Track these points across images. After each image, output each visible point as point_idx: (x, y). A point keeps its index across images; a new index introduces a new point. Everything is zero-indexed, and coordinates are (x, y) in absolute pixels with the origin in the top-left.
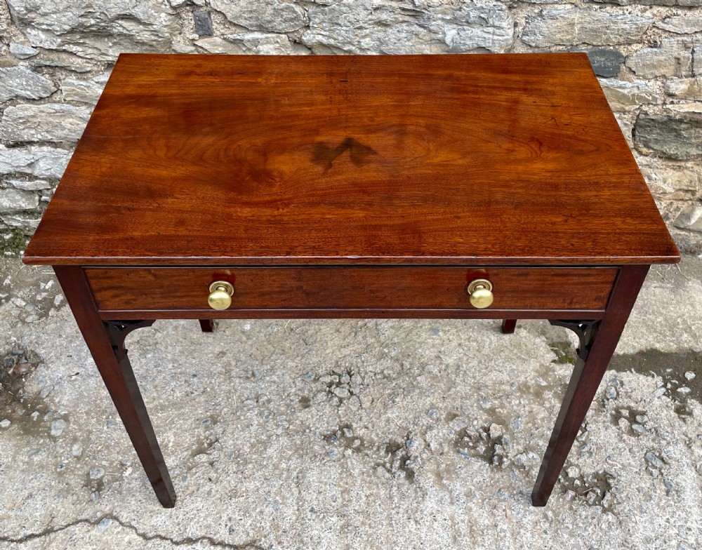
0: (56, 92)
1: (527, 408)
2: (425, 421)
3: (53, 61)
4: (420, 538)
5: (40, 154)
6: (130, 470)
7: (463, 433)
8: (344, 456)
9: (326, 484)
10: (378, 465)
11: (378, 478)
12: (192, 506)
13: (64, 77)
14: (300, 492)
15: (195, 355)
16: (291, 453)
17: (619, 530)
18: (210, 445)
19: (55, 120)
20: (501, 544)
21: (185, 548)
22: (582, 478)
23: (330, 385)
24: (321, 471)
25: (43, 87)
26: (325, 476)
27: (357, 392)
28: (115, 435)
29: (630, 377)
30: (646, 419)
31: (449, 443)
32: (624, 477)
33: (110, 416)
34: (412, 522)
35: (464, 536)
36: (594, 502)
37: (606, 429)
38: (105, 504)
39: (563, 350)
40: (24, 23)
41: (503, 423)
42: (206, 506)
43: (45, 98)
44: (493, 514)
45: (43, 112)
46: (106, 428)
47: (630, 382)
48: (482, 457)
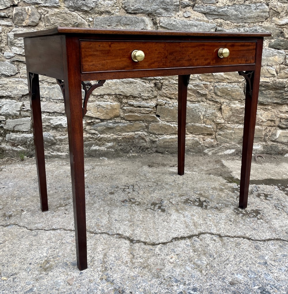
0: (18, 73)
1: (216, 193)
2: (169, 196)
3: (19, 59)
5: (4, 102)
6: (26, 212)
7: (188, 200)
8: (131, 206)
9: (123, 213)
10: (148, 208)
11: (148, 212)
13: (22, 66)
14: (110, 216)
16: (105, 206)
17: (267, 224)
18: (66, 205)
19: (14, 86)
20: (210, 228)
21: (51, 231)
22: (246, 211)
23: (124, 189)
24: (120, 210)
25: (13, 70)
26: (122, 211)
27: (137, 190)
28: (19, 203)
29: (262, 186)
30: (272, 196)
31: (181, 202)
32: (265, 210)
33: (18, 198)
34: (165, 222)
35: (191, 226)
36: (253, 217)
37: (255, 198)
38: (12, 221)
39: (231, 179)
40: (12, 44)
41: (206, 197)
42: (63, 220)
43: (13, 75)
44: (205, 220)
45: (11, 81)
46: (15, 201)
47: (263, 187)
48: (197, 206)
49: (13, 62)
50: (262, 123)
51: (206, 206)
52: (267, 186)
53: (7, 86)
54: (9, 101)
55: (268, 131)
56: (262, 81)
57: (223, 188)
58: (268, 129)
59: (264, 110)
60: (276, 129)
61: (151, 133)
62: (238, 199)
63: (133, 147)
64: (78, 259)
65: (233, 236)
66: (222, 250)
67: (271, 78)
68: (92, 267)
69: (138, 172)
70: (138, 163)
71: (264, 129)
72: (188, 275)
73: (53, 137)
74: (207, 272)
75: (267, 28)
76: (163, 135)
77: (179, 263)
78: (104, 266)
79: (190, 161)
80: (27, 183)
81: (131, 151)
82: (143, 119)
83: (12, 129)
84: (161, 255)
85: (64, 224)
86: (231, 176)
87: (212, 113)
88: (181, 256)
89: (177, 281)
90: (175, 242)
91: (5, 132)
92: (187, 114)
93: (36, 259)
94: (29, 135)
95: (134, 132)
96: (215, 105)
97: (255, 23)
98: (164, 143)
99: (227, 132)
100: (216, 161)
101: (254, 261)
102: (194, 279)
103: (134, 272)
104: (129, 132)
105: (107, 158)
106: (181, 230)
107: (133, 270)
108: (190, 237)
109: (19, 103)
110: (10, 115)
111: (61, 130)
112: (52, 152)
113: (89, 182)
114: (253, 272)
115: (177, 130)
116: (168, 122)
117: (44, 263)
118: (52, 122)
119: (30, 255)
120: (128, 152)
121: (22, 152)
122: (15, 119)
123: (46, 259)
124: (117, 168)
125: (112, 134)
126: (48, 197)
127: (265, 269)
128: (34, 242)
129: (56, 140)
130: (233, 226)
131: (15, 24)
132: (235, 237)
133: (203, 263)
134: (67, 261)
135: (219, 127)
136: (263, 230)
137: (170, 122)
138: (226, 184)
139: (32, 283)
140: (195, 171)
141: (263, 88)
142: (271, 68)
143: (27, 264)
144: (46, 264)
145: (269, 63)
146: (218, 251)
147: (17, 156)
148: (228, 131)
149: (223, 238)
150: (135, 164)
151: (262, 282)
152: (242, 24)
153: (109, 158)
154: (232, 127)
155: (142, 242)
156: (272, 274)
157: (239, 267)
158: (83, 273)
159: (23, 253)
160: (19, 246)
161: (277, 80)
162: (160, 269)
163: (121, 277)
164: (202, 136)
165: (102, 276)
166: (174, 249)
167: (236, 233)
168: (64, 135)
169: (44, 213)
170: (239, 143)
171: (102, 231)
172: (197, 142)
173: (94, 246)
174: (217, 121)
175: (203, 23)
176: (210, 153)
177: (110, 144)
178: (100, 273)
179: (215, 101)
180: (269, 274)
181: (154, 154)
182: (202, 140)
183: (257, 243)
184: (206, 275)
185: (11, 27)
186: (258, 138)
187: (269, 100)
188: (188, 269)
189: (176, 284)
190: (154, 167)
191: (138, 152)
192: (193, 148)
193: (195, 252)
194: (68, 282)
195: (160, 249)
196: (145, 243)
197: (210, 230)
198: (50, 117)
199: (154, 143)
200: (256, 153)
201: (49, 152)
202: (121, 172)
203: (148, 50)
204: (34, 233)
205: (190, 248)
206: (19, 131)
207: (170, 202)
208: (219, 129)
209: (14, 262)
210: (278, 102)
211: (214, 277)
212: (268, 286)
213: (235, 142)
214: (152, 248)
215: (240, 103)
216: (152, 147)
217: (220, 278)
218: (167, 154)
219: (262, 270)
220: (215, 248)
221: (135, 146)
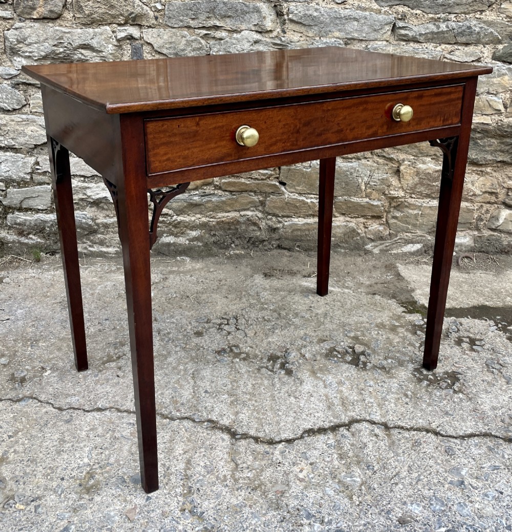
0: (25, 105)
1: (384, 336)
2: (300, 342)
3: (28, 80)
4: (300, 406)
5: (3, 157)
6: (49, 372)
7: (333, 350)
8: (233, 362)
9: (218, 377)
10: (262, 367)
11: (262, 374)
12: (103, 390)
13: (33, 93)
14: (195, 382)
15: (108, 309)
16: (187, 360)
17: (469, 403)
18: (119, 358)
19: (20, 128)
20: (370, 410)
21: (95, 414)
22: (434, 375)
23: (220, 325)
24: (214, 370)
25: (17, 100)
26: (217, 373)
27: (243, 327)
28: (37, 352)
29: (468, 320)
30: (483, 343)
31: (321, 354)
32: (469, 374)
33: (34, 342)
34: (292, 398)
35: (337, 405)
36: (446, 388)
37: (451, 348)
38: (26, 391)
39: (411, 306)
40: (13, 52)
41: (365, 345)
42: (114, 390)
43: (17, 109)
44: (361, 394)
45: (13, 121)
46: (29, 349)
47: (468, 323)
48: (349, 363)
49: (16, 86)
50: (473, 198)
51: (365, 364)
52: (476, 320)
53: (6, 129)
54: (11, 156)
55: (483, 212)
56: (477, 121)
57: (397, 324)
58: (485, 208)
59: (478, 174)
60: (498, 207)
61: (269, 214)
62: (423, 348)
63: (237, 238)
64: (143, 470)
65: (409, 427)
66: (388, 456)
67: (493, 117)
68: (167, 487)
69: (246, 287)
70: (244, 268)
71: (476, 208)
72: (329, 505)
73: (92, 219)
74: (360, 499)
75: (490, 24)
76: (291, 217)
77: (313, 480)
78: (188, 484)
79: (340, 264)
80: (47, 311)
81: (233, 245)
82: (256, 189)
83: (18, 206)
84: (284, 465)
85: (117, 398)
86: (411, 300)
87: (383, 179)
88: (318, 468)
89: (309, 516)
90: (308, 439)
91: (5, 211)
92: (336, 181)
93: (72, 470)
94: (48, 216)
95: (239, 211)
96: (387, 164)
97: (469, 13)
98: (292, 232)
99: (408, 213)
100: (386, 267)
101: (442, 478)
102: (339, 513)
103: (237, 498)
104: (229, 212)
105: (189, 257)
106: (319, 415)
107: (236, 492)
108: (334, 428)
109: (30, 158)
110: (14, 181)
111: (105, 207)
112: (90, 246)
113: (158, 309)
114: (440, 500)
115: (317, 208)
116: (300, 194)
117: (85, 478)
118: (89, 194)
119: (61, 461)
120: (227, 248)
121: (36, 246)
122: (22, 187)
123: (88, 469)
124: (206, 279)
125: (199, 216)
126: (88, 341)
127: (460, 495)
128: (66, 434)
129: (97, 225)
130: (410, 406)
131: (19, 16)
132: (412, 429)
133: (355, 481)
134: (125, 474)
135: (394, 204)
136: (463, 415)
137: (305, 194)
138: (402, 317)
139: (66, 516)
140: (347, 288)
141: (478, 135)
142: (494, 98)
143: (57, 478)
144: (89, 479)
145: (491, 89)
146: (381, 457)
147: (28, 253)
148: (411, 211)
149: (392, 431)
150: (240, 270)
151: (454, 519)
152: (443, 16)
153: (192, 258)
154: (417, 203)
155: (251, 437)
156: (471, 505)
157: (416, 490)
158: (151, 499)
159: (48, 456)
160: (42, 442)
161: (506, 120)
162: (281, 492)
163: (216, 506)
164: (362, 220)
165: (184, 504)
166: (305, 453)
167: (414, 421)
168: (112, 215)
169: (81, 375)
170: (429, 233)
171: (183, 414)
172: (354, 230)
173: (169, 445)
174: (390, 194)
175: (371, 14)
176: (376, 251)
177: (194, 233)
178: (181, 499)
179: (388, 158)
180: (465, 505)
181: (275, 250)
182: (362, 226)
183: (450, 441)
184: (358, 505)
185: (10, 21)
186: (465, 223)
187: (489, 157)
188: (329, 493)
189: (308, 522)
190: (275, 278)
191: (246, 247)
192: (346, 241)
193: (341, 458)
194: (128, 515)
195: (282, 453)
196: (256, 439)
197: (370, 414)
198: (86, 185)
199: (274, 231)
200: (460, 251)
201: (85, 245)
202: (215, 288)
203: (265, 122)
204: (66, 415)
205: (333, 451)
206: (31, 209)
207: (301, 354)
208: (395, 207)
209: (35, 475)
210: (505, 159)
211: (373, 508)
212: (462, 526)
213: (422, 230)
214: (268, 450)
215: (433, 161)
216: (271, 239)
217: (383, 510)
218: (298, 251)
219: (455, 495)
220: (376, 452)
221: (240, 237)
